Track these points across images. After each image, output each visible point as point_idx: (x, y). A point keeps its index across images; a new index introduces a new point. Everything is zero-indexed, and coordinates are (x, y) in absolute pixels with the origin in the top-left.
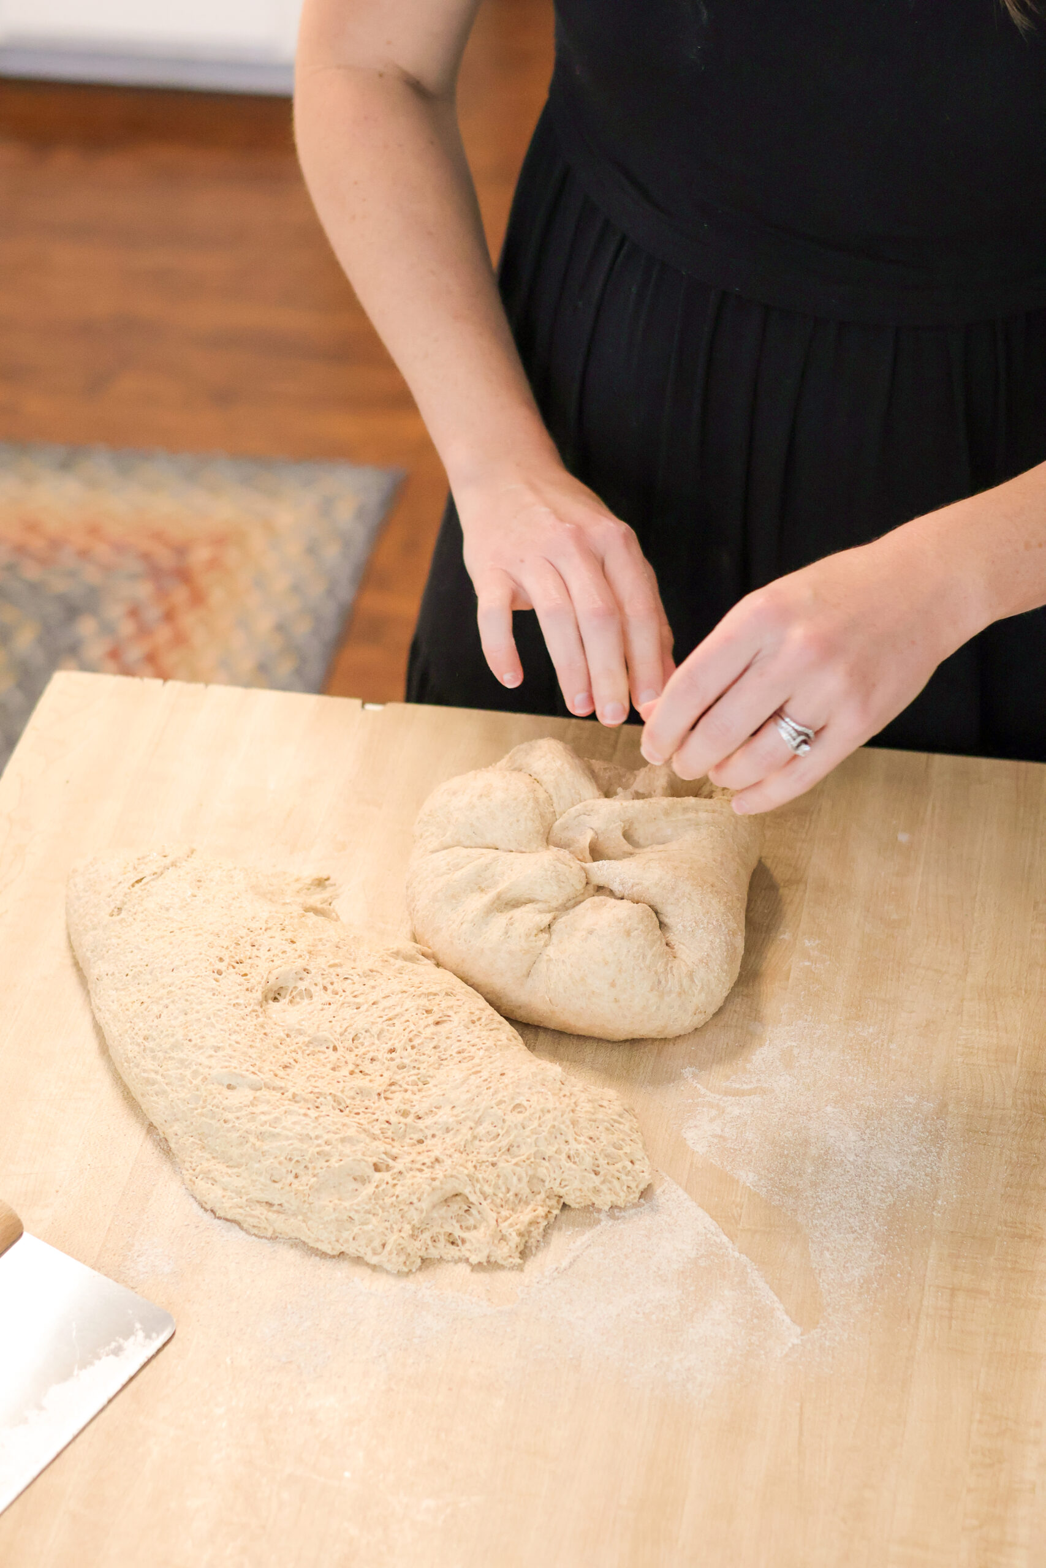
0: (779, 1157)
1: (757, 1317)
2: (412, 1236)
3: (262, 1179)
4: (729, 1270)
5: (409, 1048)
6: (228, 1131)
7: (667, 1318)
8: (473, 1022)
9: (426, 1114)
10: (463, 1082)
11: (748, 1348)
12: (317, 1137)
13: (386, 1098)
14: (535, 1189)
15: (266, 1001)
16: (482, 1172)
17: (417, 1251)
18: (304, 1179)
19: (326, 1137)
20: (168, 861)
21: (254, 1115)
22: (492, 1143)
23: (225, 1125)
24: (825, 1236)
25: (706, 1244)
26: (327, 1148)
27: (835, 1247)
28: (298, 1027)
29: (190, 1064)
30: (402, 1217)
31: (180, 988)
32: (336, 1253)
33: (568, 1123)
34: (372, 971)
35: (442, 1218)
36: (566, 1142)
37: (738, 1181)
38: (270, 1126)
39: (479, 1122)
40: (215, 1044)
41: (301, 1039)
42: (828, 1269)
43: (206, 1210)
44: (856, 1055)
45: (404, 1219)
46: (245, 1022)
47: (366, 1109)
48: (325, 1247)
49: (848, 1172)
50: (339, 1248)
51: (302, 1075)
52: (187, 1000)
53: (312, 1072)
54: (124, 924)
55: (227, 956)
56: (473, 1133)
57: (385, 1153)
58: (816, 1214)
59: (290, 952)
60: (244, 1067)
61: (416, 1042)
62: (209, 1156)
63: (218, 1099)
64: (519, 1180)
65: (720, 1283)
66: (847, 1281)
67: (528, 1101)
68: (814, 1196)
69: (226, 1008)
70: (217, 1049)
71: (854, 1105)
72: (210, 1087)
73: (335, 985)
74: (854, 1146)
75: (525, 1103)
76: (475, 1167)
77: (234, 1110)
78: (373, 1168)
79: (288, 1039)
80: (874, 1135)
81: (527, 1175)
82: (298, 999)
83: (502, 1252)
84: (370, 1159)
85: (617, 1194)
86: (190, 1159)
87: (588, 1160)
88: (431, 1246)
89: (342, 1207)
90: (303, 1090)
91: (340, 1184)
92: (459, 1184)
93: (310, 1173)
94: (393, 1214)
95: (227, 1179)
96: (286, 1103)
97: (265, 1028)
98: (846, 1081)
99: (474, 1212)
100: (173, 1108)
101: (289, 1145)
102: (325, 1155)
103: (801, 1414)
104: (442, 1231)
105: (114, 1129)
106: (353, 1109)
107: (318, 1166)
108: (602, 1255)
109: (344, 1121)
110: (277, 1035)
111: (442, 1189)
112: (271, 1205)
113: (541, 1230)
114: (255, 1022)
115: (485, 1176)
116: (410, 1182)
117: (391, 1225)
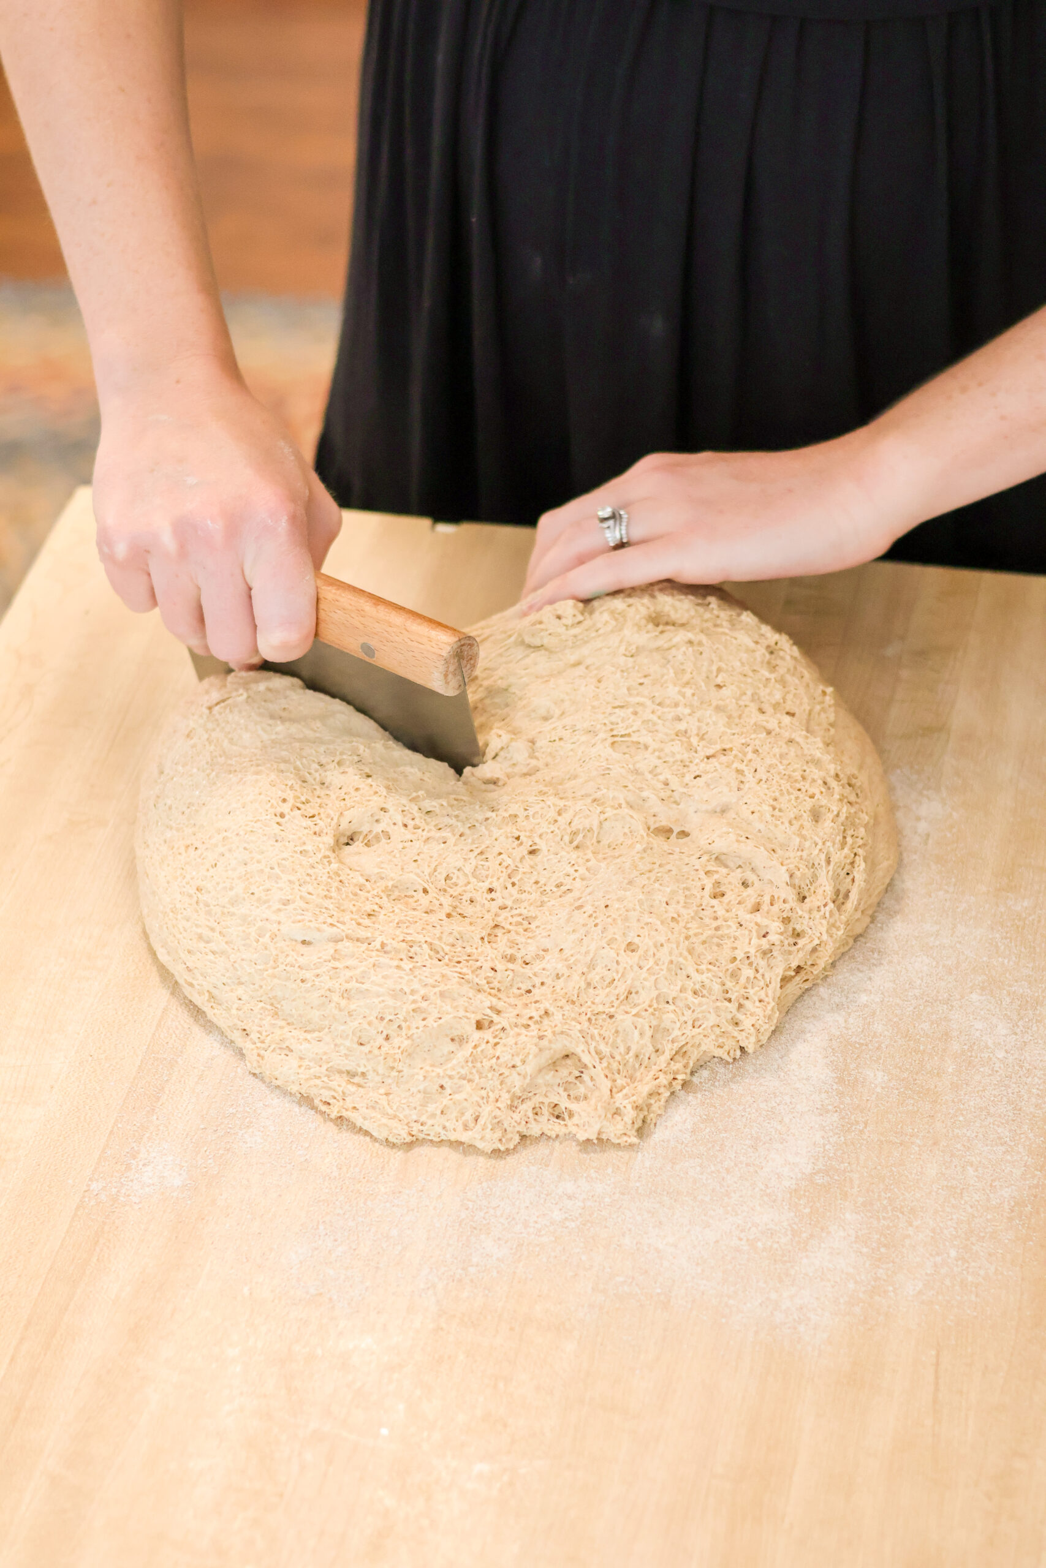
0: (913, 1054)
1: (885, 1246)
2: (511, 1107)
3: (348, 1043)
4: (852, 1188)
5: (509, 886)
6: (307, 991)
7: (775, 1246)
9: (534, 958)
10: (570, 919)
11: (873, 1283)
12: (413, 993)
13: (490, 943)
14: (659, 1046)
15: (339, 846)
16: (598, 1027)
17: (516, 1124)
18: (396, 1041)
19: (423, 992)
21: (338, 970)
22: (608, 990)
23: (303, 985)
24: (969, 1148)
25: (824, 1157)
26: (424, 1004)
27: (980, 1162)
28: (377, 869)
29: (255, 920)
30: (502, 1083)
31: (237, 834)
35: (547, 1085)
36: (690, 977)
38: (357, 981)
39: (592, 966)
40: (283, 897)
41: (384, 884)
42: (971, 1188)
44: (1007, 933)
45: (503, 1086)
46: (316, 870)
47: (469, 956)
49: (997, 1071)
51: (391, 922)
53: (402, 918)
55: (291, 796)
56: (586, 979)
57: (491, 1008)
58: (958, 1122)
59: (363, 789)
60: (321, 919)
61: (516, 878)
62: (283, 1023)
63: (293, 956)
64: (641, 1035)
65: (841, 1204)
66: (994, 1203)
67: (640, 934)
68: (956, 1100)
69: (292, 857)
70: (286, 902)
71: (1005, 992)
72: (281, 944)
73: (416, 820)
74: (1004, 1041)
75: (638, 940)
76: (589, 1020)
77: (312, 967)
78: (475, 1026)
79: (369, 885)
80: (1028, 1028)
81: (649, 1027)
82: (374, 843)
83: (614, 1130)
84: (473, 1016)
86: (259, 1029)
88: (531, 1120)
89: (434, 1074)
90: (393, 939)
91: (435, 1046)
92: (571, 1042)
93: (404, 1034)
94: (492, 1079)
95: (305, 1045)
96: (374, 953)
97: (339, 876)
98: (995, 964)
99: (585, 1077)
100: (236, 969)
101: (380, 1003)
102: (422, 1012)
103: (937, 1364)
104: (547, 1101)
105: (123, 1014)
106: (453, 957)
107: (414, 1025)
108: (698, 1168)
109: (444, 972)
110: (354, 881)
111: (550, 1049)
112: (353, 1075)
113: (664, 1099)
114: (327, 867)
115: (601, 1032)
116: (514, 1040)
117: (488, 1095)
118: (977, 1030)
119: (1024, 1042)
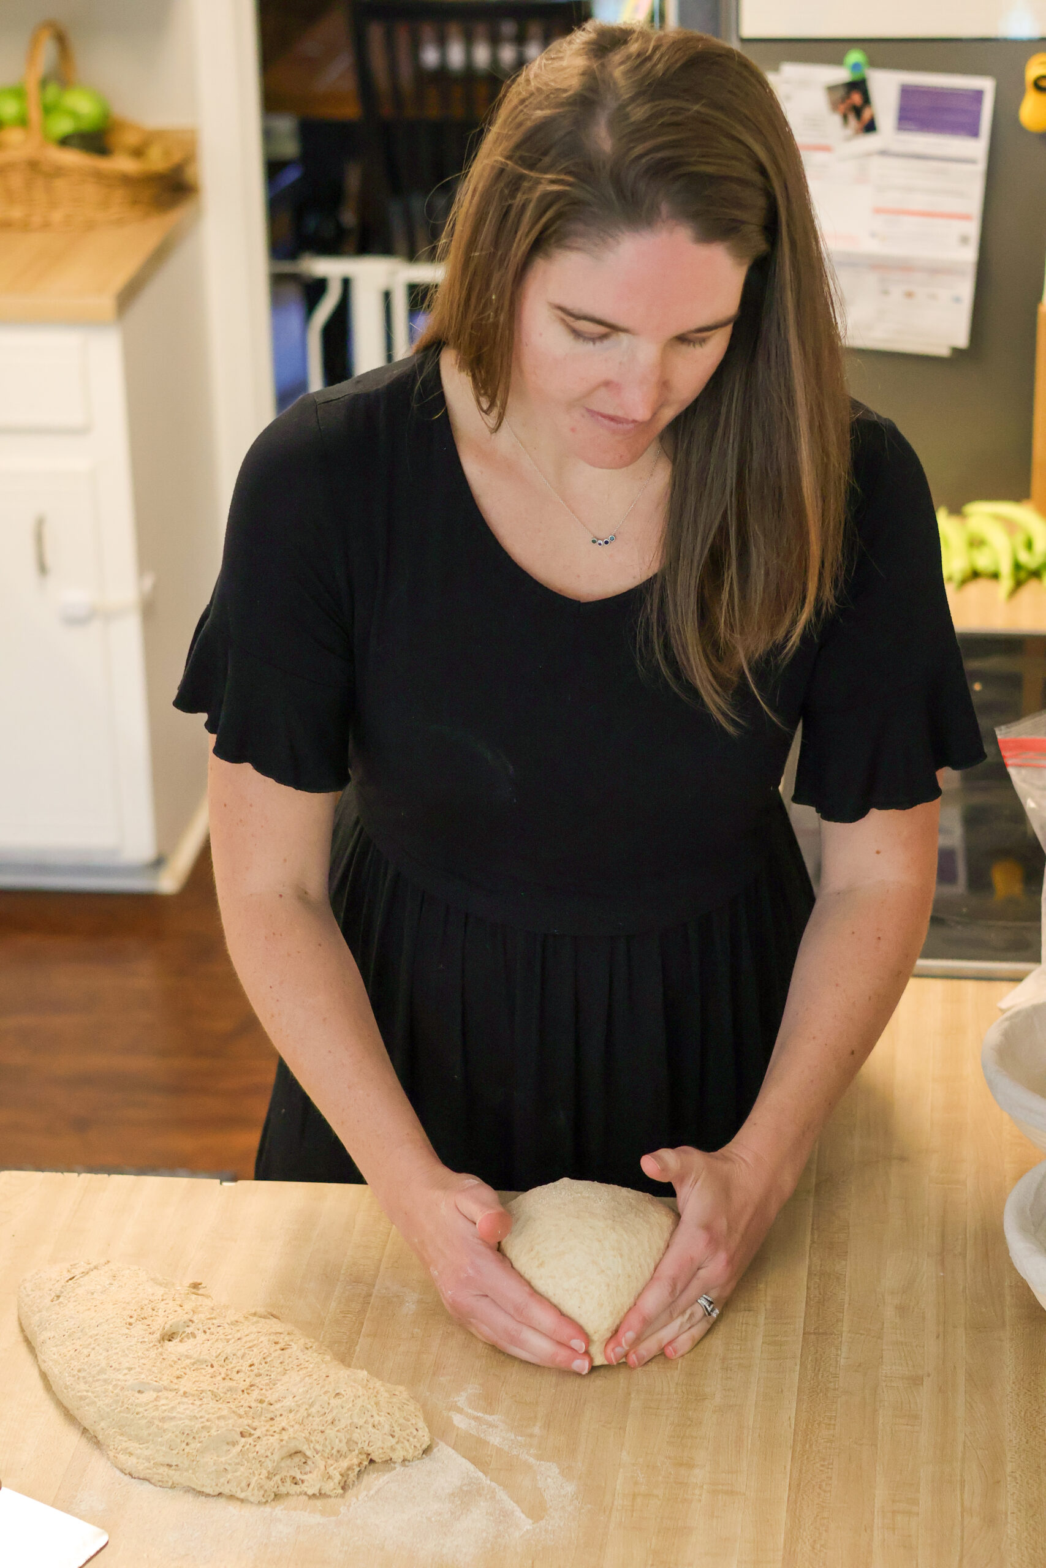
1: (503, 1516)
2: (268, 1478)
3: (164, 1448)
4: (484, 1491)
5: (264, 1364)
6: (139, 1419)
7: (442, 1519)
8: (307, 1349)
9: (276, 1402)
10: (301, 1382)
11: (496, 1533)
12: (201, 1417)
13: (248, 1394)
14: (351, 1448)
15: (164, 1341)
16: (315, 1437)
17: (271, 1488)
18: (192, 1446)
19: (207, 1416)
20: (92, 1266)
21: (157, 1407)
22: (321, 1418)
23: (137, 1416)
25: (468, 1478)
26: (208, 1424)
28: (186, 1353)
29: (112, 1381)
30: (261, 1466)
31: (103, 1336)
32: (216, 1493)
33: (373, 1403)
34: (237, 1322)
35: (288, 1467)
36: (372, 1416)
37: (489, 1443)
38: (169, 1412)
39: (311, 1405)
40: (129, 1366)
41: (188, 1361)
43: (126, 1474)
46: (149, 1352)
47: (235, 1399)
48: (208, 1490)
50: (218, 1490)
51: (190, 1381)
52: (108, 1342)
53: (197, 1379)
54: (62, 1305)
55: (135, 1315)
56: (308, 1412)
57: (249, 1426)
59: (179, 1312)
60: (149, 1379)
61: (268, 1360)
62: (126, 1439)
63: (132, 1400)
64: (340, 1441)
65: (478, 1499)
67: (345, 1391)
69: (136, 1345)
70: (130, 1369)
72: (126, 1393)
73: (212, 1330)
75: (343, 1393)
76: (310, 1433)
77: (143, 1405)
78: (240, 1436)
79: (180, 1361)
81: (345, 1438)
82: (186, 1339)
83: (329, 1487)
84: (238, 1429)
85: (407, 1451)
86: (113, 1443)
87: (387, 1428)
88: (281, 1485)
89: (220, 1462)
91: (218, 1446)
92: (299, 1444)
93: (197, 1441)
94: (255, 1464)
95: (139, 1451)
96: (179, 1398)
97: (163, 1356)
99: (309, 1462)
100: (100, 1412)
102: (207, 1428)
104: (288, 1475)
106: (225, 1399)
107: (202, 1436)
108: (398, 1485)
109: (220, 1407)
110: (172, 1359)
111: (287, 1448)
112: (171, 1466)
113: (356, 1473)
114: (156, 1351)
115: (317, 1438)
116: (266, 1443)
117: (254, 1472)
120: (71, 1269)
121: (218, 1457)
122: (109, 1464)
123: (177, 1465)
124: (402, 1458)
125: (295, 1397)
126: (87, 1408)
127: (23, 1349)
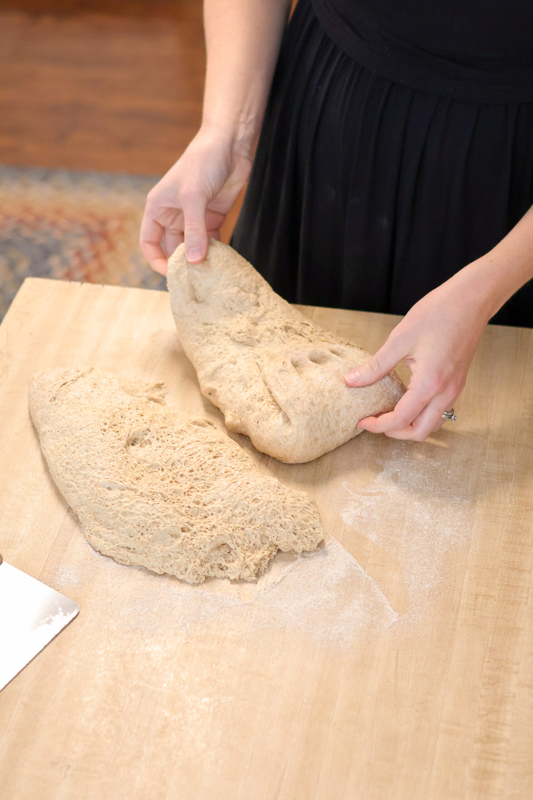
0: (389, 527)
1: (376, 608)
2: (201, 565)
3: (125, 535)
4: (362, 584)
5: (200, 470)
6: (108, 511)
7: (330, 608)
8: (233, 457)
9: (208, 503)
10: (228, 487)
11: (370, 623)
12: (153, 515)
13: (188, 495)
14: (264, 542)
15: (128, 446)
16: (237, 533)
17: (203, 573)
18: (146, 536)
19: (157, 514)
20: (79, 374)
21: (121, 503)
22: (242, 518)
23: (107, 508)
24: (412, 567)
25: (351, 571)
26: (158, 520)
27: (417, 573)
28: (144, 458)
29: (89, 477)
30: (196, 555)
31: (85, 438)
32: (162, 573)
33: (281, 508)
34: (182, 431)
35: (216, 556)
36: (280, 518)
37: (368, 539)
38: (129, 509)
39: (235, 507)
40: (102, 467)
41: (145, 465)
43: (96, 551)
44: (430, 476)
46: (117, 456)
47: (178, 500)
48: (156, 570)
49: (424, 535)
50: (163, 571)
51: (146, 483)
53: (151, 481)
54: (57, 406)
55: (109, 422)
56: (232, 513)
57: (187, 523)
58: (407, 556)
59: (140, 421)
60: (116, 479)
61: (203, 467)
62: (98, 524)
63: (103, 494)
64: (256, 537)
65: (357, 590)
66: (422, 590)
67: (261, 497)
68: (407, 547)
69: (108, 449)
70: (103, 469)
72: (99, 488)
73: (163, 438)
74: (428, 522)
75: (259, 498)
76: (233, 530)
77: (111, 500)
78: (181, 530)
79: (139, 465)
80: (438, 517)
81: (260, 534)
82: (144, 445)
83: (246, 574)
84: (179, 526)
85: (305, 545)
86: (89, 525)
87: (291, 527)
88: (210, 570)
89: (165, 550)
90: (146, 491)
91: (164, 538)
92: (225, 539)
93: (149, 533)
94: (191, 554)
95: (107, 535)
96: (137, 497)
97: (127, 459)
98: (425, 489)
99: (232, 553)
100: (80, 499)
101: (138, 518)
102: (157, 524)
103: (397, 657)
104: (216, 563)
105: (51, 510)
106: (171, 500)
107: (153, 529)
108: (297, 576)
109: (167, 506)
110: (133, 462)
111: (216, 541)
112: (129, 549)
113: (267, 562)
114: (122, 456)
115: (238, 535)
116: (200, 537)
117: (190, 560)
118: (417, 517)
119: (436, 522)
120: (65, 375)
121: (164, 546)
122: (85, 541)
123: (134, 549)
124: (302, 550)
125: (223, 500)
126: (72, 494)
127: (30, 434)
